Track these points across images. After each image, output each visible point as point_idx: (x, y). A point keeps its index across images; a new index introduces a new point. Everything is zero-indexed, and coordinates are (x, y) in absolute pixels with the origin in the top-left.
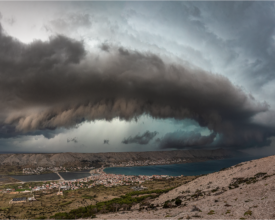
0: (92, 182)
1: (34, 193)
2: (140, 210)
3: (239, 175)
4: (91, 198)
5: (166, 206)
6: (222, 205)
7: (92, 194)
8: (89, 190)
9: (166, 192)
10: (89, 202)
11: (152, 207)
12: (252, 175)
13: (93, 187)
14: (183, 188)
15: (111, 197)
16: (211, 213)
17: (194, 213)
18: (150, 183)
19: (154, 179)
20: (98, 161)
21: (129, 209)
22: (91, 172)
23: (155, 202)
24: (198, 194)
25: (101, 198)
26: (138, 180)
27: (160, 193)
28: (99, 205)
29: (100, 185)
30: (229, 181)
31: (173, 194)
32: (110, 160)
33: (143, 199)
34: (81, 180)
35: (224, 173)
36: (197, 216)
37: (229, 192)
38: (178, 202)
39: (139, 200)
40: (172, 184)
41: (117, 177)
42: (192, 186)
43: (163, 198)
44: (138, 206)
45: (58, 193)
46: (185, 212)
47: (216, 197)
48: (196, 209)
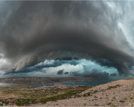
0: (56, 87)
1: (34, 90)
2: (75, 97)
3: (111, 85)
4: (55, 93)
5: (84, 96)
6: (105, 95)
7: (56, 91)
9: (84, 90)
10: (55, 95)
11: (79, 96)
12: (115, 85)
13: (56, 89)
14: (90, 89)
15: (63, 93)
16: (101, 98)
17: (95, 98)
19: (79, 86)
21: (70, 97)
23: (80, 94)
24: (96, 91)
25: (59, 93)
26: (73, 86)
27: (82, 91)
28: (58, 96)
29: (58, 88)
30: (107, 87)
31: (87, 92)
33: (75, 93)
34: (51, 86)
36: (96, 100)
37: (107, 91)
38: (89, 94)
40: (86, 88)
41: (65, 85)
42: (94, 89)
43: (83, 93)
44: (74, 96)
45: (43, 91)
46: (91, 98)
47: (103, 93)
48: (95, 97)
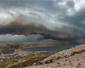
0: (16, 55)
2: (36, 65)
3: (75, 51)
4: (16, 62)
5: (47, 63)
6: (68, 62)
7: (16, 60)
8: (15, 58)
9: (46, 57)
10: (15, 64)
11: (41, 64)
12: (80, 50)
13: (16, 57)
14: (53, 56)
15: (24, 61)
16: (64, 64)
17: (58, 65)
18: (39, 54)
19: (41, 53)
20: (18, 46)
21: (32, 65)
22: (15, 51)
23: (42, 62)
24: (59, 58)
25: (20, 61)
26: (34, 53)
27: (44, 58)
28: (19, 64)
29: (19, 56)
30: (71, 53)
31: (49, 58)
32: (23, 45)
33: (37, 61)
34: (11, 54)
35: (69, 50)
37: (71, 57)
38: (51, 61)
39: (35, 61)
40: (48, 55)
41: (26, 52)
42: (56, 55)
43: (45, 60)
44: (35, 64)
45: (1, 61)
46: (54, 64)
47: (66, 59)
48: (58, 63)
